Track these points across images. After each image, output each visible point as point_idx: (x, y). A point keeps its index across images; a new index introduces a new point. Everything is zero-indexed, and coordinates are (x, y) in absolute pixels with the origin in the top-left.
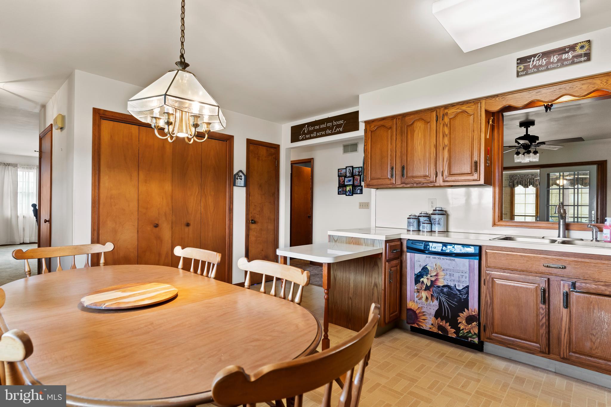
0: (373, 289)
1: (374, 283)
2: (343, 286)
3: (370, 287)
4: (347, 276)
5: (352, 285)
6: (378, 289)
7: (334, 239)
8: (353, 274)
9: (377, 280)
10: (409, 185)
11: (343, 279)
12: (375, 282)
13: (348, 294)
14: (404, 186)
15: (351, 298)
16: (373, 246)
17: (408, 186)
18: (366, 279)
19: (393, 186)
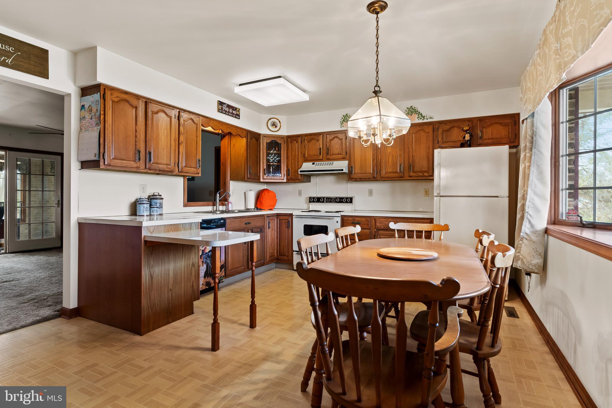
0: (191, 270)
1: (192, 264)
2: (161, 281)
3: (188, 269)
4: (167, 268)
5: (171, 275)
6: (196, 268)
7: (150, 231)
8: (172, 262)
9: (194, 260)
10: (152, 170)
11: (161, 274)
12: (192, 262)
13: (168, 287)
14: (147, 171)
15: (171, 290)
16: (191, 230)
17: (152, 172)
18: (185, 263)
19: (136, 170)
